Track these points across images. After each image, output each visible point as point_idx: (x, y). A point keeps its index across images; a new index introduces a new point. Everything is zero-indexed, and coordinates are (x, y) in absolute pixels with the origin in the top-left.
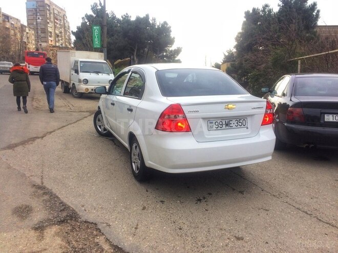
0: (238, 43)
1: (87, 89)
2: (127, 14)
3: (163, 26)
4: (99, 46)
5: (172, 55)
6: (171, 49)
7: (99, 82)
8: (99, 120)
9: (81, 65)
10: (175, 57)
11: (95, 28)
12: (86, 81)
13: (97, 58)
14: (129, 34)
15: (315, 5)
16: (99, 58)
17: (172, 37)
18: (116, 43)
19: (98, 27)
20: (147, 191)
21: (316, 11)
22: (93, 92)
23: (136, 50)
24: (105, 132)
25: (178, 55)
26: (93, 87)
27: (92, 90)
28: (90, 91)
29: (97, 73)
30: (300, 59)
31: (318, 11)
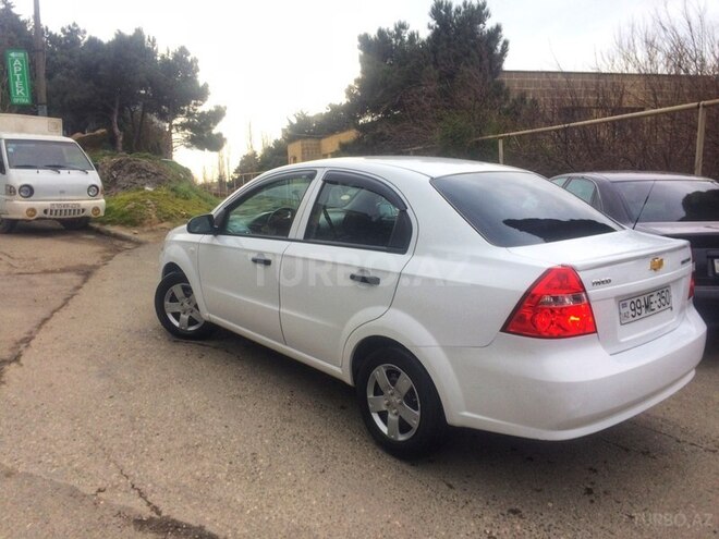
0: (351, 99)
1: (33, 210)
2: (74, 24)
3: (176, 56)
4: (26, 101)
5: (204, 124)
6: (200, 109)
7: (62, 192)
8: (173, 299)
9: (10, 150)
10: (211, 128)
11: (13, 55)
12: (28, 191)
13: (44, 130)
14: (100, 73)
15: (498, 29)
16: (50, 132)
17: (201, 84)
18: (65, 94)
19: (21, 55)
20: (450, 486)
21: (501, 43)
22: (48, 216)
23: (116, 111)
24: (192, 329)
25: (215, 124)
26: (47, 204)
27: (45, 211)
28: (40, 214)
29: (56, 168)
30: (502, 138)
31: (506, 43)
